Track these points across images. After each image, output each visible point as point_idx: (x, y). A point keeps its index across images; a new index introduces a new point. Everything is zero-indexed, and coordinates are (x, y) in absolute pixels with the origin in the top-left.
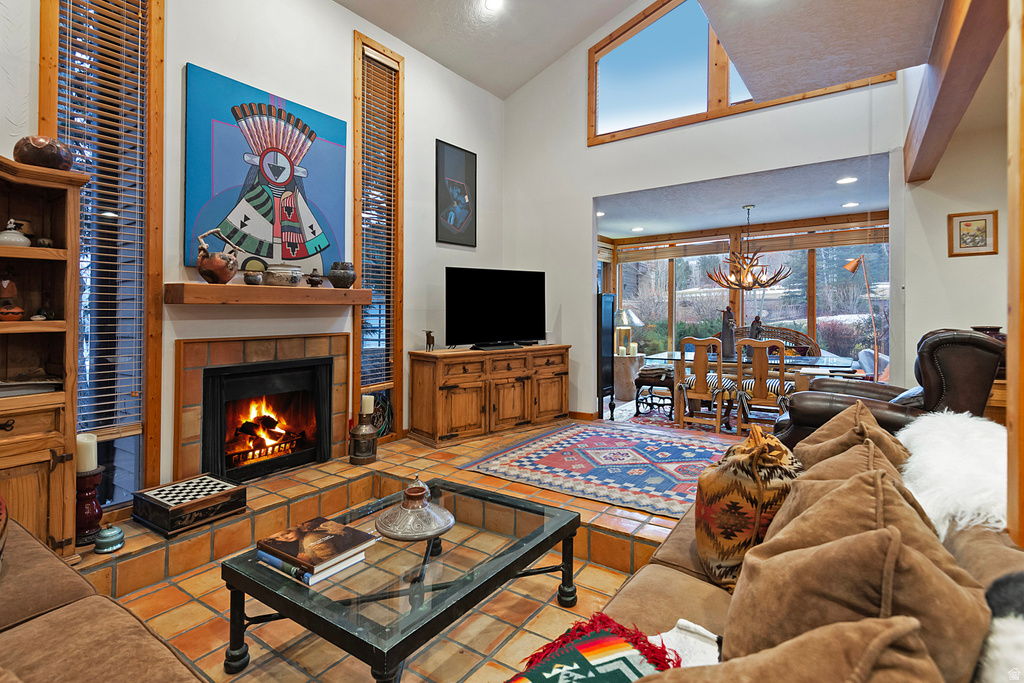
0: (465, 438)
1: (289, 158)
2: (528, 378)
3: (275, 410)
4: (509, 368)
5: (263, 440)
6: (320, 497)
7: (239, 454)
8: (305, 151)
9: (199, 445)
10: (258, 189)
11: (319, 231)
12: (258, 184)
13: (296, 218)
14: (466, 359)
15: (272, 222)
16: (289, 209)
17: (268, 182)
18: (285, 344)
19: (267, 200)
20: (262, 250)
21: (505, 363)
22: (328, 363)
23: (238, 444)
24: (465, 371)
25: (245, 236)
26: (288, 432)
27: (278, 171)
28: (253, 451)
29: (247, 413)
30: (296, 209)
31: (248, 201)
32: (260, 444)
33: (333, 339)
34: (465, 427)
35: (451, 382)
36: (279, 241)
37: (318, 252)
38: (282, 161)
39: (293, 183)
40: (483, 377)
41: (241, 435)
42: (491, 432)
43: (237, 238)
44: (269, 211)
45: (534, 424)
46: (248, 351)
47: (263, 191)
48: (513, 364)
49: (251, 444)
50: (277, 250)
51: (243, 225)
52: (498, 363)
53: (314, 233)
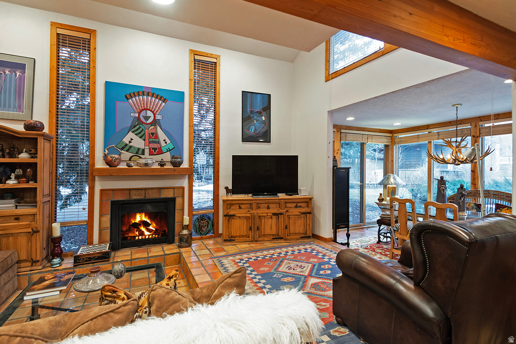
0: (240, 242)
1: (153, 112)
2: (281, 214)
3: (149, 218)
4: (268, 208)
5: (143, 232)
6: (148, 260)
7: (131, 237)
8: (161, 108)
9: (109, 231)
10: (138, 127)
11: (168, 142)
12: (137, 125)
13: (157, 137)
14: (240, 202)
15: (144, 140)
16: (153, 134)
17: (143, 123)
18: (150, 191)
19: (142, 131)
20: (139, 152)
21: (266, 205)
22: (173, 200)
23: (131, 232)
24: (240, 208)
25: (131, 147)
26: (156, 230)
27: (147, 118)
28: (138, 236)
29: (135, 218)
30: (157, 134)
31: (132, 132)
32: (142, 233)
33: (175, 189)
34: (240, 237)
35: (232, 213)
36: (148, 147)
37: (168, 151)
38: (149, 114)
39: (155, 122)
40: (251, 212)
41: (132, 228)
42: (256, 241)
43: (127, 148)
44: (143, 136)
45: (285, 240)
46: (131, 194)
47: (140, 127)
48: (271, 206)
49: (137, 233)
50: (147, 152)
51: (130, 142)
52: (261, 205)
53: (166, 143)
